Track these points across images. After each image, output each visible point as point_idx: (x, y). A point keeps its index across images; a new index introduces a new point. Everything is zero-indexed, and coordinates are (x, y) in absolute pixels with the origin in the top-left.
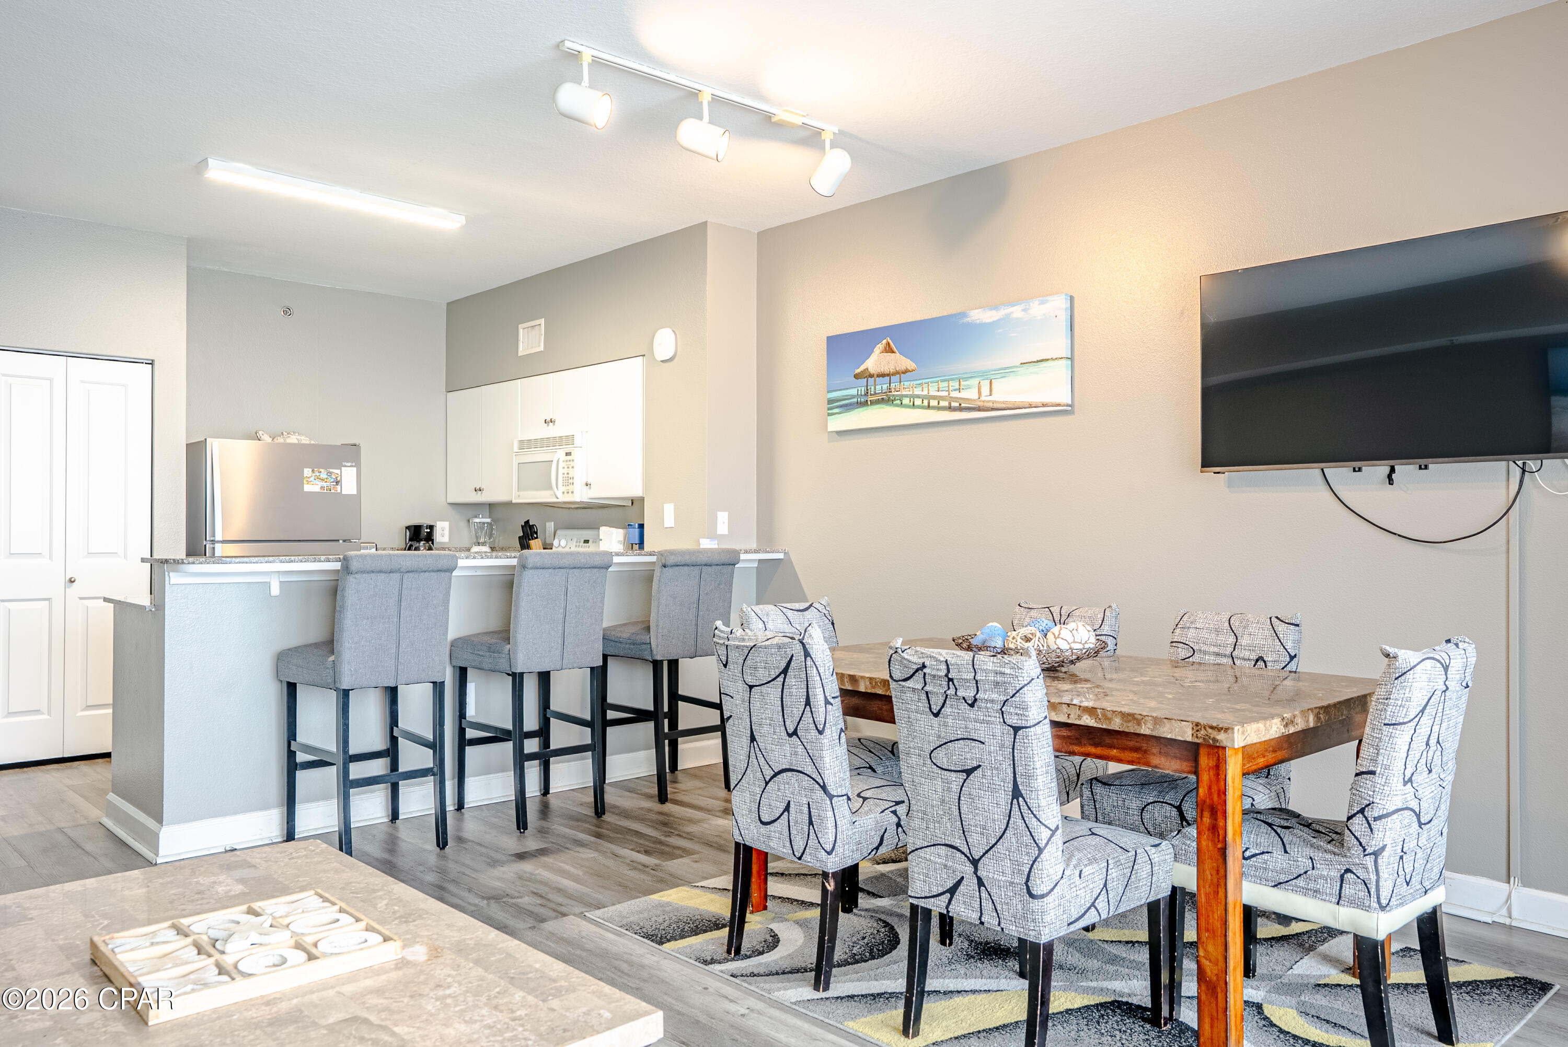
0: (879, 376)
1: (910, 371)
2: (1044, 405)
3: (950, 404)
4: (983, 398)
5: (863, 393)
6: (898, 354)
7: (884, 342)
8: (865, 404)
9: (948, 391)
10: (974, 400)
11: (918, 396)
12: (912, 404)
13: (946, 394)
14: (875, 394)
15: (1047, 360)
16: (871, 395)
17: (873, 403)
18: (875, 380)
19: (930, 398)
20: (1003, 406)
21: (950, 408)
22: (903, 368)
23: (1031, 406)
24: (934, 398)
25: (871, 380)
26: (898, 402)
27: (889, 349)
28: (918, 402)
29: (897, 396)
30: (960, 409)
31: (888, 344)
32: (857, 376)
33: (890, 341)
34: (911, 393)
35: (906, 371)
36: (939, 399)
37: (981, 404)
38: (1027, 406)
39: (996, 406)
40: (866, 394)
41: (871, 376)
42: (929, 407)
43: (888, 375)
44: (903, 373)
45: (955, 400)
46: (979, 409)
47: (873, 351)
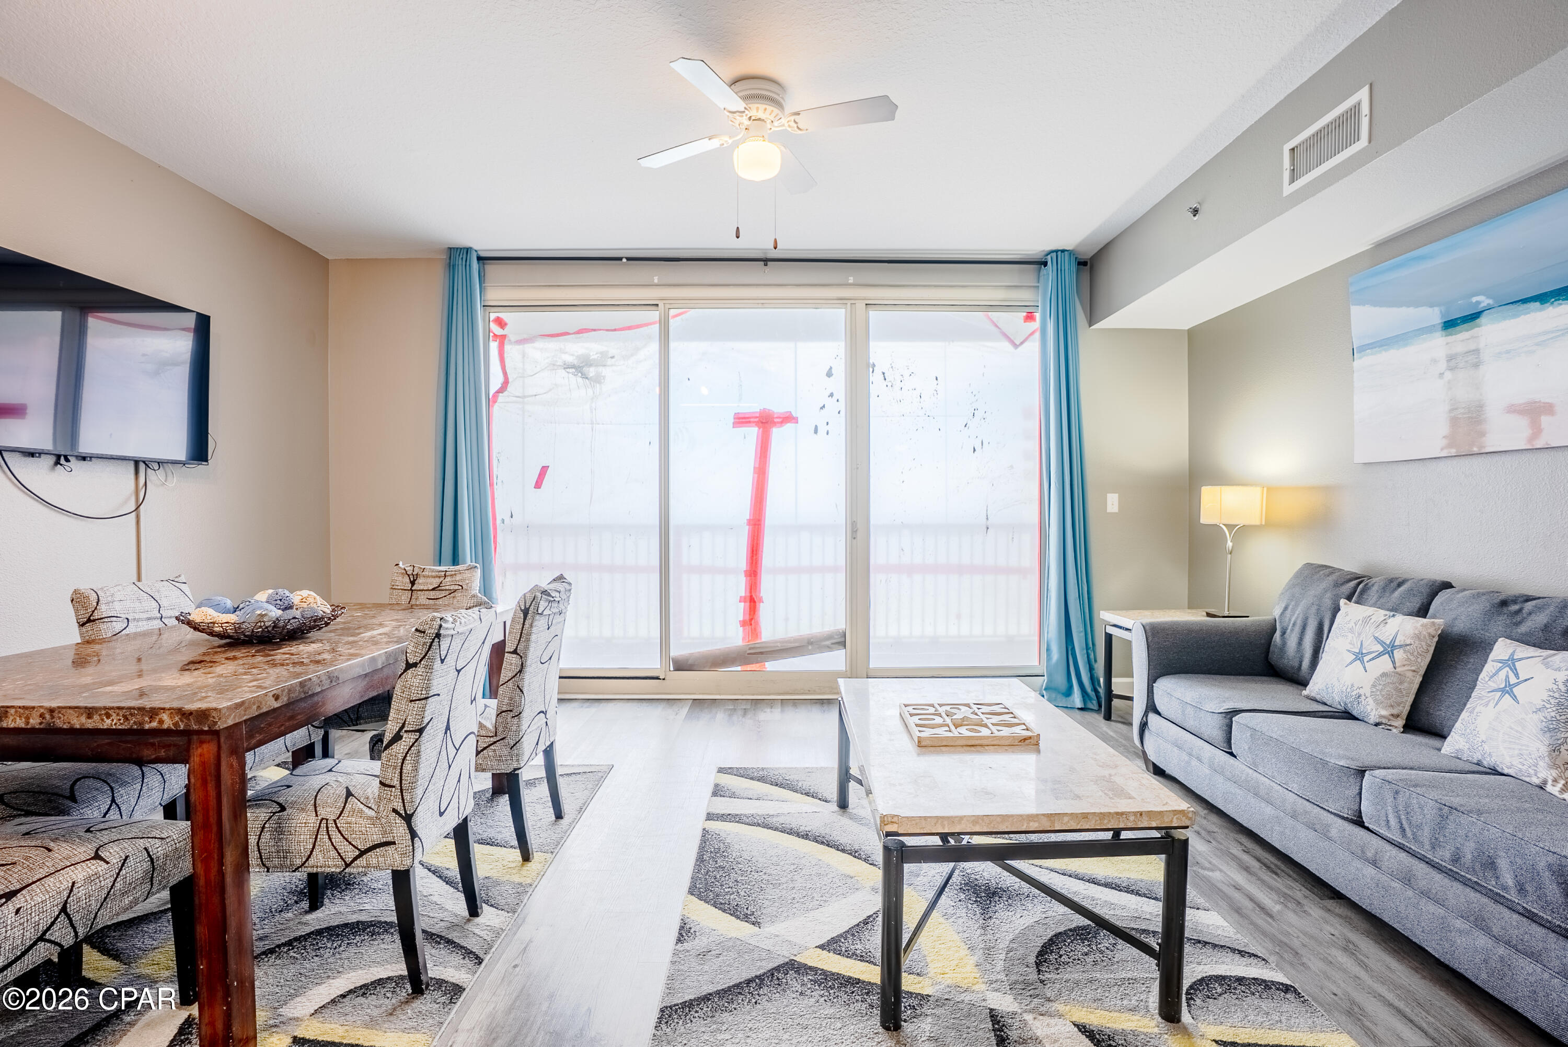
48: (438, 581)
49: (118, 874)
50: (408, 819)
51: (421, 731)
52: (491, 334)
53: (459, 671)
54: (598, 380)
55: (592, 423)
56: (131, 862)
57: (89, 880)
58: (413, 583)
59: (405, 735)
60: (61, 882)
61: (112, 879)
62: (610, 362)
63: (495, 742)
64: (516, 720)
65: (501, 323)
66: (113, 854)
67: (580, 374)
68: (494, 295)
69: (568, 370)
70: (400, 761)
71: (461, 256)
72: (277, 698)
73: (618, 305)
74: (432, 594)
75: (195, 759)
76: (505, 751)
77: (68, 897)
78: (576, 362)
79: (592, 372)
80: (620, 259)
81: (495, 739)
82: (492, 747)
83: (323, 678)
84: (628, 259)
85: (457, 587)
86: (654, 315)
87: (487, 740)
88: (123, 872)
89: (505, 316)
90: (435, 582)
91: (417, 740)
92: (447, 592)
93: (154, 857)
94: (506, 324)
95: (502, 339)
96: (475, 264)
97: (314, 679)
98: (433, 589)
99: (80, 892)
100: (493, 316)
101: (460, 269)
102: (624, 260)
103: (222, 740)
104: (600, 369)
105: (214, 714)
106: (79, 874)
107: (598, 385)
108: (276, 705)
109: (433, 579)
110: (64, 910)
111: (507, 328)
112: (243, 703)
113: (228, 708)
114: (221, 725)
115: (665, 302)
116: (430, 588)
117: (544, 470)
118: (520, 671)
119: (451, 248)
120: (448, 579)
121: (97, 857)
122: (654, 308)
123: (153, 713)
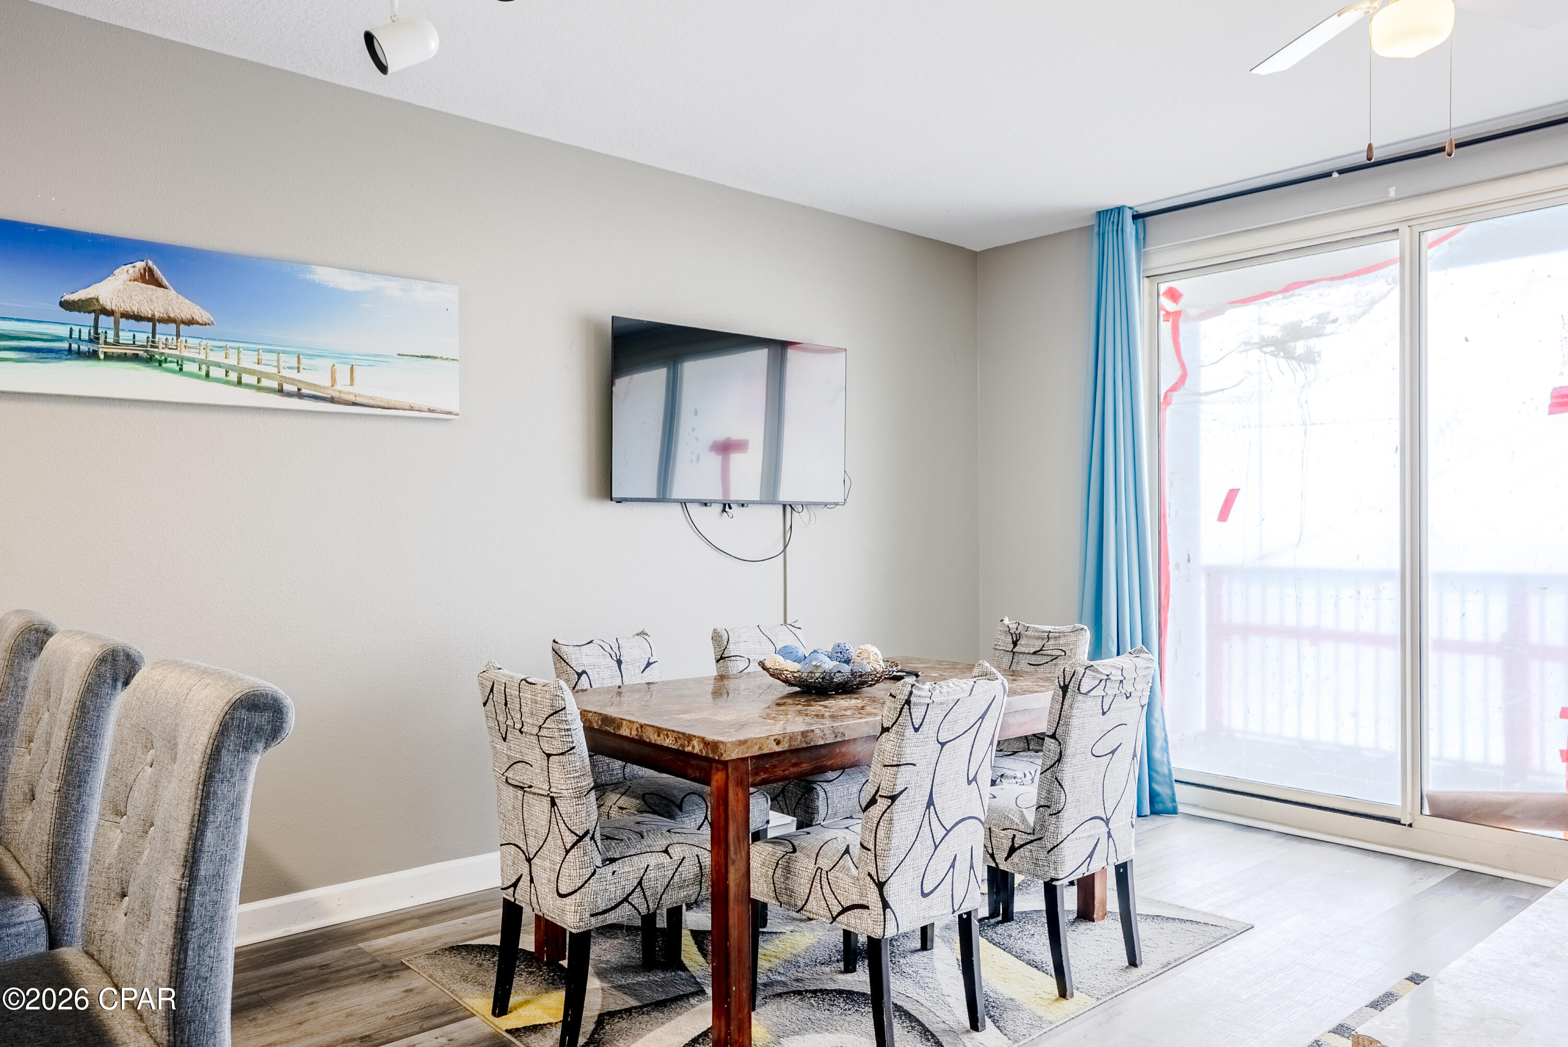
0: (126, 316)
1: (198, 323)
2: (430, 411)
3: (281, 385)
4: (337, 387)
5: (85, 336)
6: (172, 293)
7: (140, 265)
8: (93, 355)
9: (278, 367)
10: (324, 387)
11: (218, 365)
12: (203, 373)
13: (275, 370)
14: (117, 343)
15: (436, 358)
16: (106, 343)
17: (108, 357)
18: (117, 324)
19: (241, 371)
20: (372, 402)
21: (280, 391)
22: (185, 315)
23: (412, 409)
24: (251, 372)
25: (106, 322)
26: (174, 366)
27: (149, 277)
28: (216, 372)
29: (170, 355)
30: (299, 395)
31: (151, 271)
32: (67, 305)
33: (155, 268)
34: (202, 356)
35: (190, 322)
36: (260, 376)
37: (336, 395)
38: (407, 407)
39: (359, 400)
40: (95, 339)
41: (109, 313)
42: (239, 383)
43: (150, 319)
44: (184, 323)
45: (292, 381)
46: (332, 400)
47: (111, 273)
48: (1040, 643)
49: (677, 869)
50: (880, 886)
51: (893, 798)
52: (1162, 313)
53: (943, 745)
54: (1310, 358)
55: (1305, 424)
56: (686, 863)
57: (659, 866)
58: (1015, 644)
59: (879, 800)
60: (640, 862)
61: (673, 872)
62: (1329, 328)
63: (1032, 841)
64: (1053, 819)
65: (1174, 295)
66: (676, 852)
67: (1282, 354)
68: (1160, 260)
69: (1264, 349)
70: (875, 825)
71: (1112, 220)
72: (778, 743)
73: (1337, 242)
74: (1034, 659)
75: (714, 783)
76: (1042, 855)
77: (644, 875)
78: (1279, 335)
79: (1300, 347)
80: (1328, 175)
81: (1031, 837)
82: (1028, 846)
83: (827, 732)
84: (1341, 172)
85: (1059, 653)
86: (1392, 247)
87: (1025, 836)
88: (680, 869)
89: (1178, 284)
90: (1037, 645)
91: (889, 807)
92: (1049, 658)
93: (703, 864)
94: (1180, 295)
95: (1175, 317)
96: (1130, 227)
97: (817, 731)
98: (1035, 653)
99: (651, 874)
100: (1163, 288)
101: (1110, 237)
102: (1335, 175)
103: (730, 770)
104: (1313, 342)
105: (721, 746)
106: (653, 860)
107: (1311, 366)
108: (778, 749)
109: (1036, 641)
110: (640, 883)
111: (1183, 301)
112: (745, 742)
113: (733, 743)
114: (726, 757)
115: (1411, 223)
116: (1032, 652)
117: (1232, 496)
118: (1059, 760)
119: (1099, 212)
120: (1052, 642)
121: (666, 851)
122: (1394, 236)
123: (689, 738)
